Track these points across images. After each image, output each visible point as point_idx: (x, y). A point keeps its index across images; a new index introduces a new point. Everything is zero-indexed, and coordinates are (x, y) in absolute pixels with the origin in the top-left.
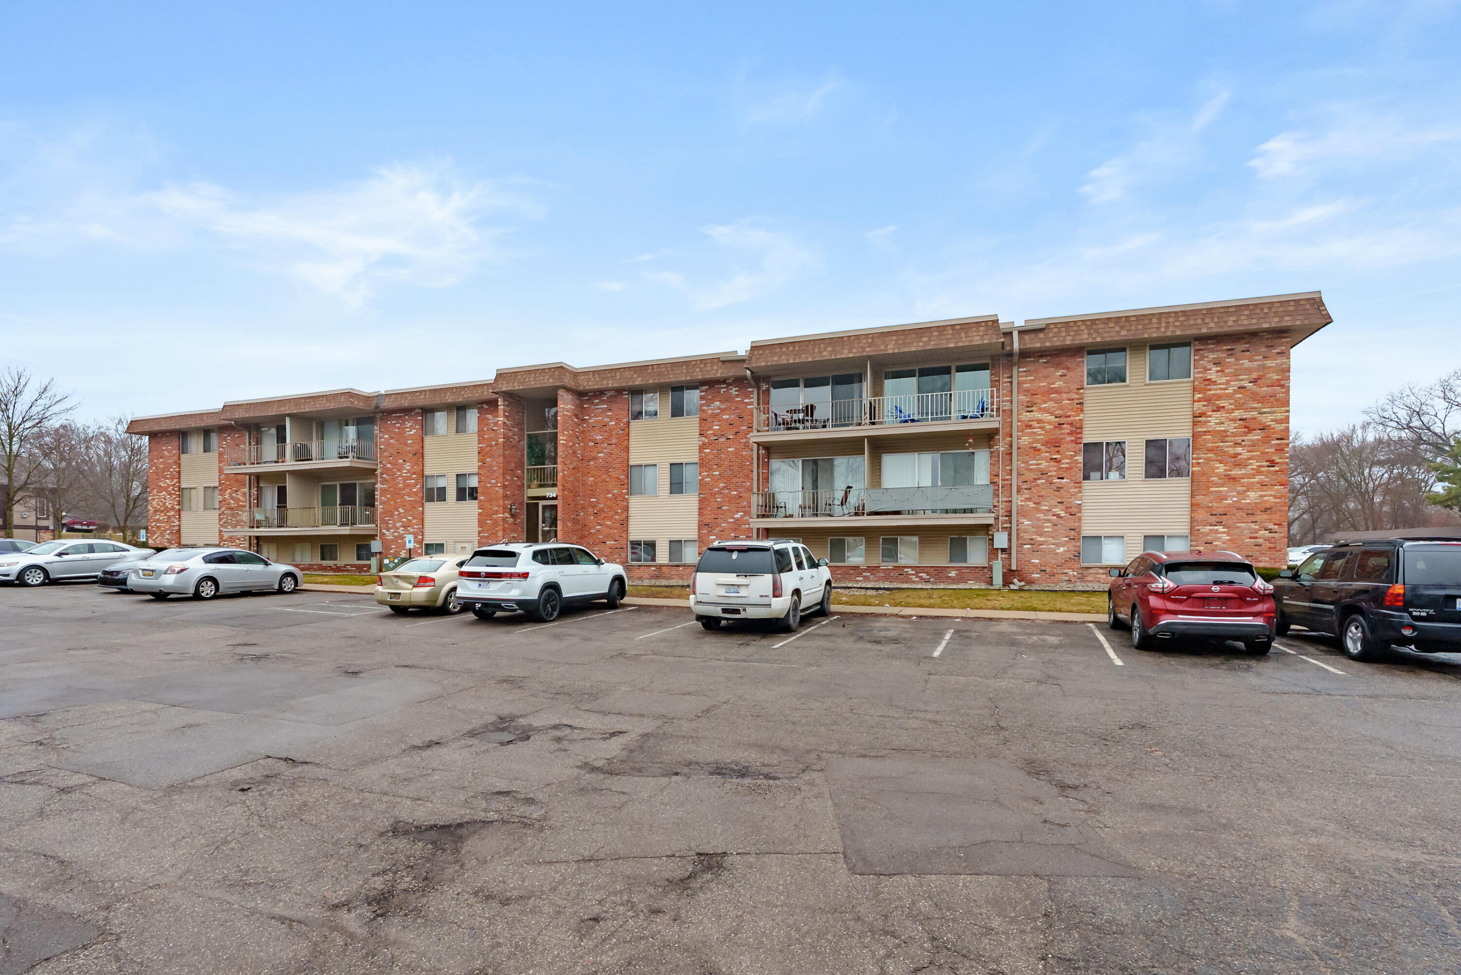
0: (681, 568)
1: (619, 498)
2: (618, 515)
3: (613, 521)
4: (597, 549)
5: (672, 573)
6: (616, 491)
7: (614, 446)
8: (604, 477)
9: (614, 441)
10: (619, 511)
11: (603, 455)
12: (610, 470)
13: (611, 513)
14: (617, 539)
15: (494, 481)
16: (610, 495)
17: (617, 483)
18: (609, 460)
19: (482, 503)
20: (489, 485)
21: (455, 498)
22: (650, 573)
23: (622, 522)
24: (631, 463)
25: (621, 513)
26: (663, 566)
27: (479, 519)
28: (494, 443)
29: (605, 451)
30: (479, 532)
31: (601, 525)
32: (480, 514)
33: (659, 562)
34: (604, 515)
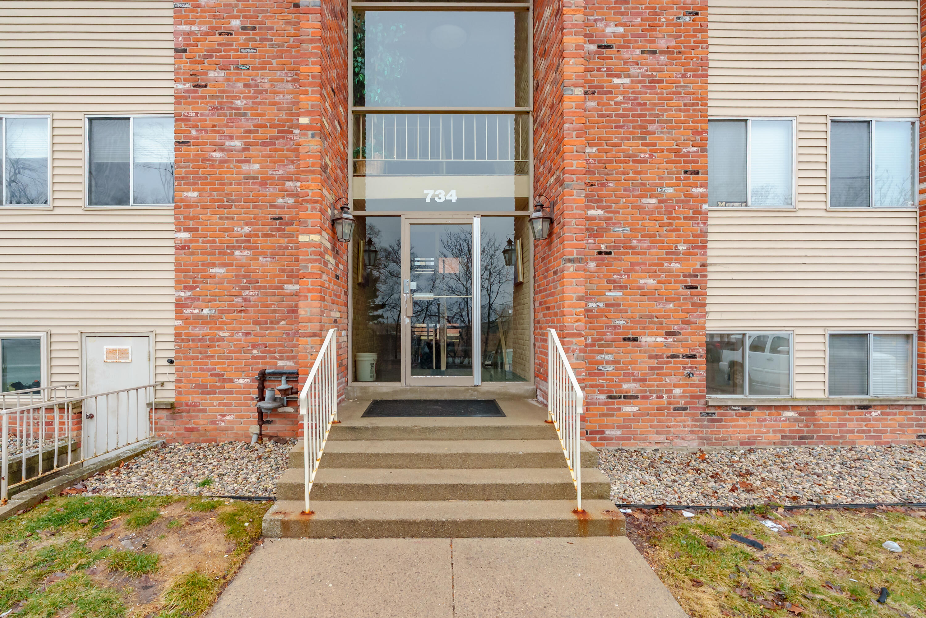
0: (875, 413)
1: (681, 211)
2: (678, 260)
3: (663, 277)
4: (609, 357)
5: (850, 425)
6: (669, 190)
7: (663, 58)
8: (630, 146)
9: (662, 44)
10: (682, 248)
11: (627, 81)
12: (651, 128)
13: (656, 254)
14: (675, 328)
15: (237, 144)
16: (653, 201)
17: (673, 167)
18: (649, 97)
19: (192, 212)
20: (218, 155)
21: (85, 195)
22: (781, 426)
23: (690, 281)
24: (712, 112)
25: (688, 253)
26: (820, 407)
27: (177, 263)
28: (236, 23)
29: (634, 70)
30: (179, 305)
31: (622, 287)
32: (181, 247)
33: (798, 395)
34: (631, 258)
